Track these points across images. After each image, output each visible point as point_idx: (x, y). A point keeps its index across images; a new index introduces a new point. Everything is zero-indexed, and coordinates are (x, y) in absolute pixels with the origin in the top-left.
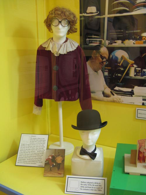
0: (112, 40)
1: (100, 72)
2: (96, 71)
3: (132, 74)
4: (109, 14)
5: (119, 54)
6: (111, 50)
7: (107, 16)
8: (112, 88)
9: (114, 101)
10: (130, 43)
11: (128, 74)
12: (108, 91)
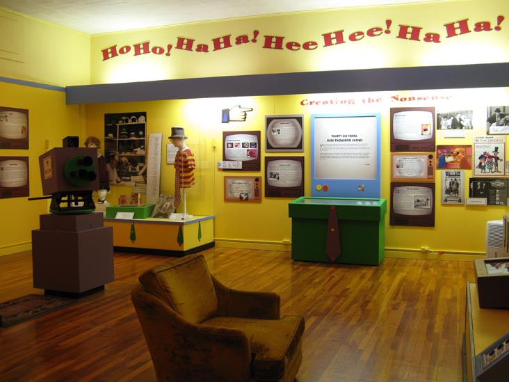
0: (120, 153)
1: (115, 170)
2: (113, 168)
3: (130, 170)
4: (119, 138)
5: (124, 159)
6: (120, 157)
7: (118, 139)
8: (121, 178)
9: (122, 185)
10: (128, 154)
11: (128, 170)
12: (119, 180)
